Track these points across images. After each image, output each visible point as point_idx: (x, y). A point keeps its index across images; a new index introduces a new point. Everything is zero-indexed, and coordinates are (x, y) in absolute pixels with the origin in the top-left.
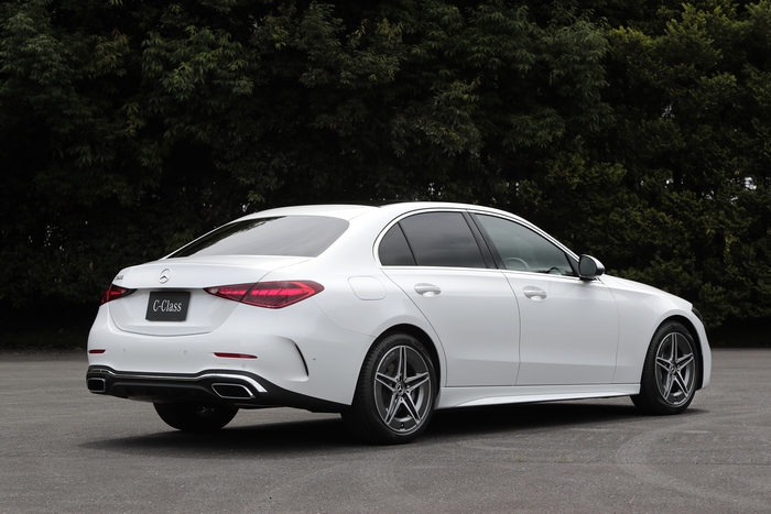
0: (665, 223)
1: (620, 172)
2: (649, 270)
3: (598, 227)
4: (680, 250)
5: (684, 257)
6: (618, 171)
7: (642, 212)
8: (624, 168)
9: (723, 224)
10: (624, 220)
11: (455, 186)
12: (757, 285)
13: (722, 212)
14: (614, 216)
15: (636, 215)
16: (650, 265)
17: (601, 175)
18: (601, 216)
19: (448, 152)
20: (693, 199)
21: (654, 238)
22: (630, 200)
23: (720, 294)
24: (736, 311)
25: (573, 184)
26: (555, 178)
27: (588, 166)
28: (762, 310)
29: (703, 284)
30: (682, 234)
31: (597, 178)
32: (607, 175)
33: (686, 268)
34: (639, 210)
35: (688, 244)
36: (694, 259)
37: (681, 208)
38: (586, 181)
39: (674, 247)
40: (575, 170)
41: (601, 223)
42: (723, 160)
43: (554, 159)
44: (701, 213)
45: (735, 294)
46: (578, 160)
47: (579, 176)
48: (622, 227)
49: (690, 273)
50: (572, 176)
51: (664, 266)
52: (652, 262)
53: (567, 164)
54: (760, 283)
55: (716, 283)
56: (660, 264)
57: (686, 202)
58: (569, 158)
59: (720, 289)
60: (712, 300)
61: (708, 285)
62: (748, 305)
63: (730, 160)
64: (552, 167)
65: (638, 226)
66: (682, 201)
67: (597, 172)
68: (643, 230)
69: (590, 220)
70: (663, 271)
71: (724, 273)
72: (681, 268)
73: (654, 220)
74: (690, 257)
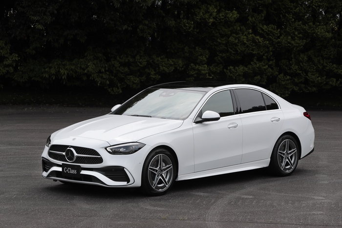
0: (259, 42)
1: (235, 16)
2: (250, 67)
3: (223, 44)
4: (267, 56)
5: (269, 60)
6: (234, 15)
7: (247, 36)
8: (238, 14)
9: (290, 43)
10: (237, 41)
11: (147, 22)
12: (308, 76)
13: (290, 37)
14: (232, 39)
15: (244, 38)
16: (251, 64)
17: (225, 17)
18: (224, 38)
19: (142, 6)
20: (274, 30)
21: (253, 50)
22: (241, 30)
23: (288, 80)
24: (296, 89)
25: (209, 23)
26: (200, 19)
27: (219, 12)
28: (310, 89)
29: (279, 74)
30: (268, 48)
31: (223, 19)
32: (228, 18)
33: (270, 66)
34: (245, 35)
35: (271, 53)
36: (274, 61)
37: (268, 34)
38: (217, 20)
39: (264, 55)
40: (211, 15)
41: (224, 42)
42: (291, 9)
43: (200, 9)
44: (279, 37)
45: (296, 80)
46: (213, 10)
47: (213, 18)
48: (236, 45)
49: (272, 69)
50: (210, 18)
51: (258, 65)
52: (252, 63)
53: (207, 12)
54: (309, 74)
55: (286, 74)
56: (256, 64)
57: (271, 32)
58: (208, 8)
59: (288, 77)
60: (283, 83)
61: (282, 75)
62: (303, 86)
63: (295, 9)
64: (199, 13)
65: (245, 44)
66: (268, 31)
67: (223, 16)
68: (247, 46)
69: (219, 40)
70: (257, 68)
71: (290, 69)
72: (267, 66)
73: (254, 41)
74: (272, 60)
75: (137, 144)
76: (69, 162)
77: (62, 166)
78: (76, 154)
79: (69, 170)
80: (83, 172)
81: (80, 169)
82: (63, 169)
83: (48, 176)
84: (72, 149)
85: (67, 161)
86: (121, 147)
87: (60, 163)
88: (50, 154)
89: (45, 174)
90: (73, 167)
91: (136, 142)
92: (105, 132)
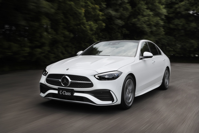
75: (117, 72)
76: (64, 87)
77: (58, 89)
78: (70, 80)
79: (64, 93)
80: (76, 94)
81: (73, 92)
82: (59, 92)
83: (46, 96)
84: (67, 77)
85: (63, 86)
86: (105, 75)
87: (57, 87)
88: (47, 81)
89: (43, 95)
90: (68, 91)
91: (117, 71)
92: (91, 64)
